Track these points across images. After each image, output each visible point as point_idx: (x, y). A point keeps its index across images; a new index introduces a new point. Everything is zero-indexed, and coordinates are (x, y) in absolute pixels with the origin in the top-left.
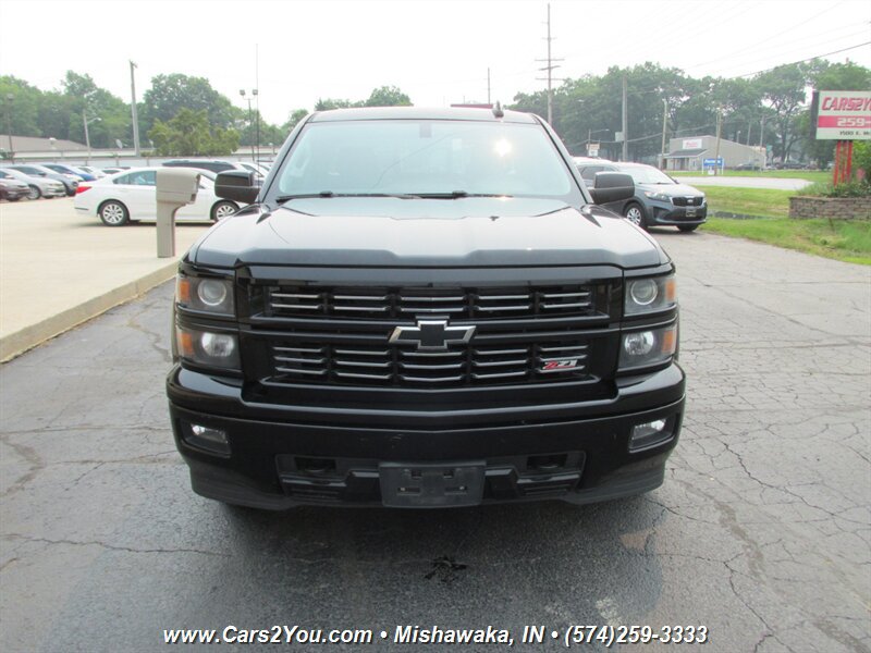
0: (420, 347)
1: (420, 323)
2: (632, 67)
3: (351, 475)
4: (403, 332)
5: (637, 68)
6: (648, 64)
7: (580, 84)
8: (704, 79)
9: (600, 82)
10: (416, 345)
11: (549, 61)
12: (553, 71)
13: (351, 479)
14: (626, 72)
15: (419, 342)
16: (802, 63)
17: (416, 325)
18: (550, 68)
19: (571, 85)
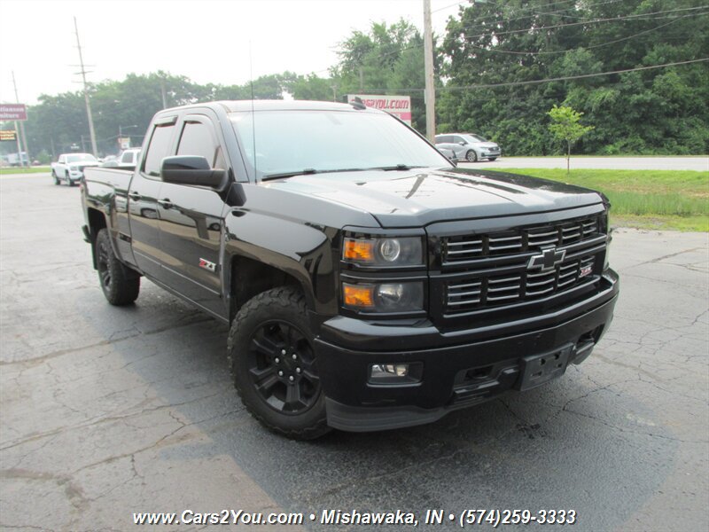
0: (543, 269)
1: (544, 251)
2: (147, 76)
3: (503, 374)
4: (536, 259)
5: (151, 75)
6: (161, 72)
8: (208, 85)
10: (540, 268)
11: (82, 66)
12: (86, 75)
13: (503, 378)
14: (142, 79)
15: (543, 265)
16: (278, 76)
18: (83, 73)
19: (93, 88)
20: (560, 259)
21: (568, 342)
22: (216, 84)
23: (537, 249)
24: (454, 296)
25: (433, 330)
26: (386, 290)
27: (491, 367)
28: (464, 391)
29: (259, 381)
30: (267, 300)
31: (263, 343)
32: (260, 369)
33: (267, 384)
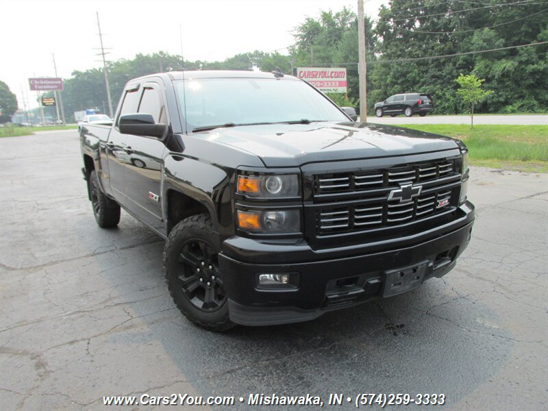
0: (401, 201)
1: (402, 187)
2: (151, 55)
3: (368, 284)
4: (395, 193)
5: (154, 55)
6: (161, 53)
7: (117, 64)
8: (196, 62)
9: (131, 63)
10: (399, 200)
11: (103, 49)
12: (105, 56)
13: (367, 287)
14: (147, 57)
15: (401, 198)
16: (250, 54)
17: (400, 189)
18: (103, 54)
19: (111, 65)
20: (417, 193)
21: (424, 259)
22: (202, 61)
23: (396, 185)
24: (327, 221)
25: (307, 247)
26: (272, 216)
27: (358, 277)
28: (336, 296)
29: (185, 285)
30: (190, 223)
31: (187, 255)
32: (186, 276)
33: (191, 288)
